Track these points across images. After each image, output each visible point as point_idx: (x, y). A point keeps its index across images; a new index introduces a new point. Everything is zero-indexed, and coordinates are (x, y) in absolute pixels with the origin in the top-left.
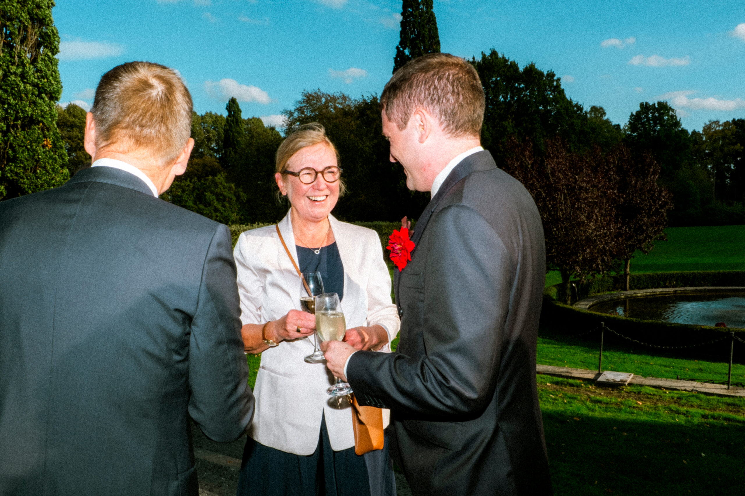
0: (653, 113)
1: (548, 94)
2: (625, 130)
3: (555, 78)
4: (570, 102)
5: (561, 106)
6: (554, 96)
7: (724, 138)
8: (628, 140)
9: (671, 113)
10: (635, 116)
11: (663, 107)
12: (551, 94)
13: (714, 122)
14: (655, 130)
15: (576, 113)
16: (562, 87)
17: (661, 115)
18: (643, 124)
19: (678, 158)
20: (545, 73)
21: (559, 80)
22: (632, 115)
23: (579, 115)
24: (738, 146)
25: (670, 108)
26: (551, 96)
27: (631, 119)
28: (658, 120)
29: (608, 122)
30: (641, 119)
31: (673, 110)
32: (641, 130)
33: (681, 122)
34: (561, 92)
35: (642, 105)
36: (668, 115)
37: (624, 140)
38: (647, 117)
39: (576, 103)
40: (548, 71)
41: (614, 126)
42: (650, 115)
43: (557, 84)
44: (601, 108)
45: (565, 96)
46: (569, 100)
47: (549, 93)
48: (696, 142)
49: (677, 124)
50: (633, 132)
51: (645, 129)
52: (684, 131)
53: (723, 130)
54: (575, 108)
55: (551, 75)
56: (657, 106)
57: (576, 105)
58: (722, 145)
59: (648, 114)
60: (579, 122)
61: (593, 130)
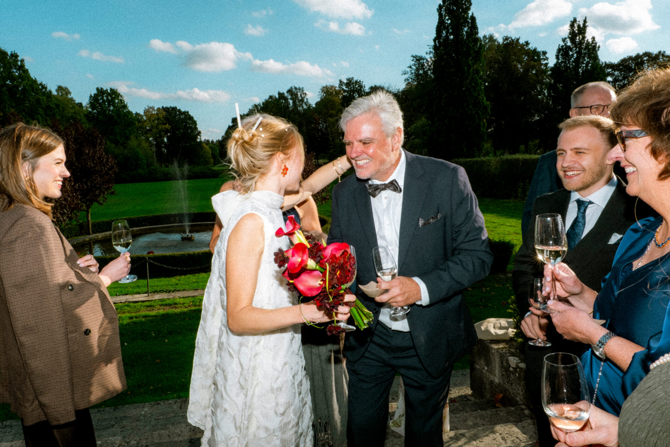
0: (107, 97)
1: (13, 72)
2: (87, 107)
3: (19, 58)
4: (35, 81)
5: (27, 84)
6: (20, 74)
7: (158, 119)
8: (88, 116)
9: (120, 98)
10: (94, 97)
11: (114, 94)
12: (17, 72)
13: (151, 108)
14: (110, 110)
15: (41, 91)
16: (26, 67)
17: (113, 99)
18: (100, 104)
19: (127, 131)
20: (9, 53)
21: (22, 61)
22: (91, 96)
23: (44, 92)
24: (167, 126)
25: (119, 94)
26: (17, 74)
27: (90, 99)
28: (111, 102)
29: (72, 100)
30: (98, 100)
31: (121, 96)
32: (99, 109)
33: (128, 105)
34: (26, 72)
35: (97, 89)
36: (118, 99)
37: (86, 116)
38: (102, 98)
39: (40, 82)
40: (12, 52)
41: (78, 104)
42: (105, 98)
43: (21, 65)
44: (66, 88)
45: (29, 75)
46: (34, 79)
47: (15, 70)
48: (139, 121)
49: (125, 106)
50: (93, 109)
51: (102, 108)
52: (129, 112)
53: (157, 114)
54: (40, 87)
55: (15, 56)
56: (109, 91)
57: (41, 84)
58: (158, 124)
59: (103, 97)
60: (45, 98)
61: (57, 106)
